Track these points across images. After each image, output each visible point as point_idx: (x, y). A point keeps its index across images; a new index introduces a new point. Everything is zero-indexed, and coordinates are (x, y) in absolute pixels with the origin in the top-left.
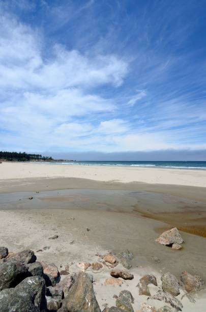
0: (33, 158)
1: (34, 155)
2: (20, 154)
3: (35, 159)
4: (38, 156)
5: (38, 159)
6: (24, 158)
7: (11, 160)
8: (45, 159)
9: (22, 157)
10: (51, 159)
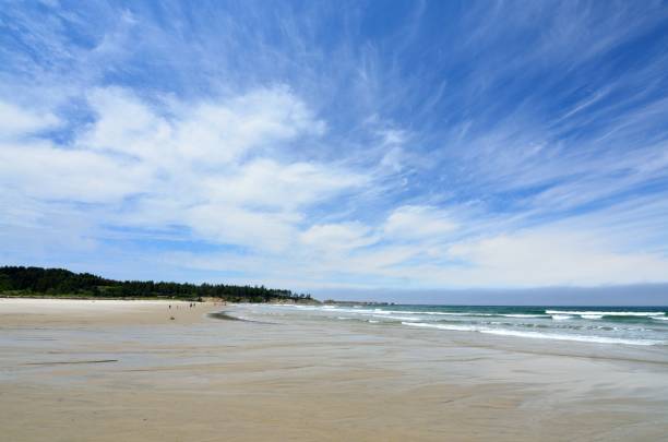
0: (276, 296)
1: (279, 291)
2: (256, 289)
3: (280, 298)
4: (285, 292)
5: (284, 298)
6: (260, 297)
8: (297, 299)
9: (258, 295)
10: (309, 298)
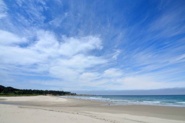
0: (66, 94)
1: (67, 92)
2: (61, 91)
3: (67, 94)
4: (69, 92)
5: (69, 94)
6: (62, 94)
7: (56, 95)
8: (72, 94)
9: (61, 93)
10: (75, 94)
